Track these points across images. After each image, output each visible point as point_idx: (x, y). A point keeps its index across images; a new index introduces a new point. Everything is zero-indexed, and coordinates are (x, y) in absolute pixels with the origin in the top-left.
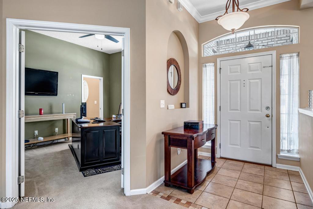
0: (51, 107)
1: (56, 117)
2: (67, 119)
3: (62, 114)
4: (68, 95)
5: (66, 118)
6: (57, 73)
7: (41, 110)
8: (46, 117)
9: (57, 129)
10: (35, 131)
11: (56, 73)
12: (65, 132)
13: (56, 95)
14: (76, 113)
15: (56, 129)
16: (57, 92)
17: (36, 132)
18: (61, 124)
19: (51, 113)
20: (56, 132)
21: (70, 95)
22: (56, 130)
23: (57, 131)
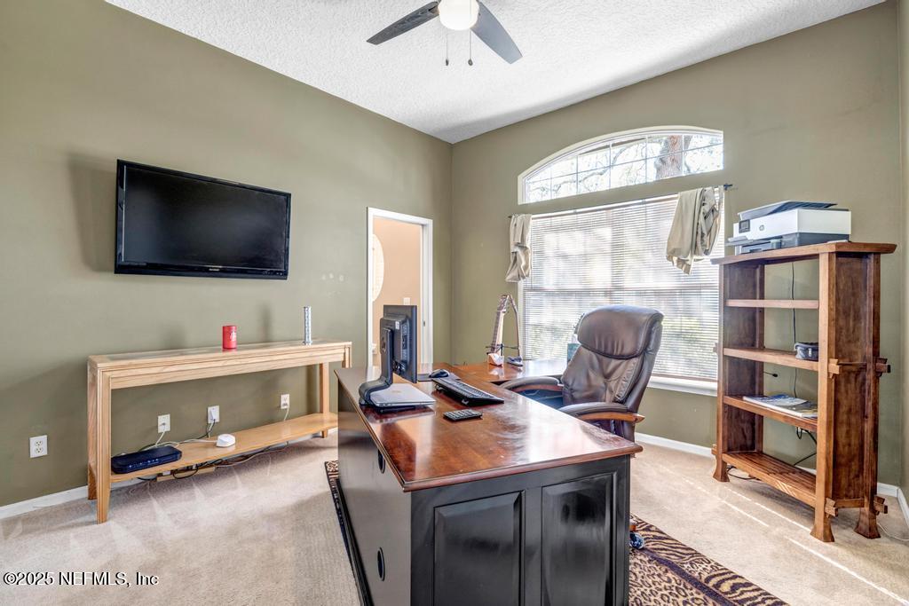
0: (266, 321)
1: (281, 357)
2: (321, 365)
3: (303, 347)
4: (324, 278)
5: (316, 361)
6: (288, 196)
7: (227, 331)
8: (244, 361)
9: (285, 400)
10: (210, 409)
11: (283, 198)
12: (312, 407)
13: (284, 275)
14: (350, 343)
15: (283, 397)
16: (286, 266)
17: (214, 413)
18: (300, 382)
19: (266, 340)
20: (282, 408)
21: (331, 276)
22: (283, 402)
23: (285, 405)
